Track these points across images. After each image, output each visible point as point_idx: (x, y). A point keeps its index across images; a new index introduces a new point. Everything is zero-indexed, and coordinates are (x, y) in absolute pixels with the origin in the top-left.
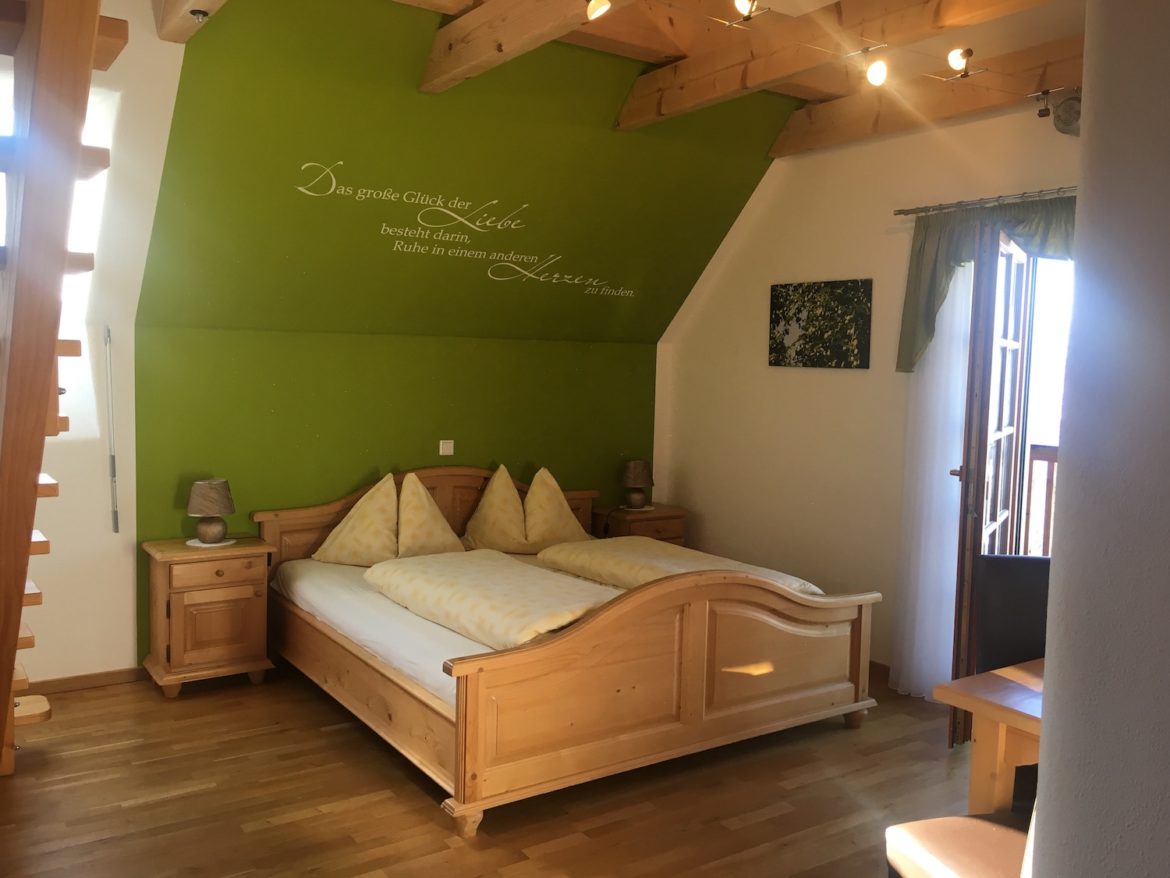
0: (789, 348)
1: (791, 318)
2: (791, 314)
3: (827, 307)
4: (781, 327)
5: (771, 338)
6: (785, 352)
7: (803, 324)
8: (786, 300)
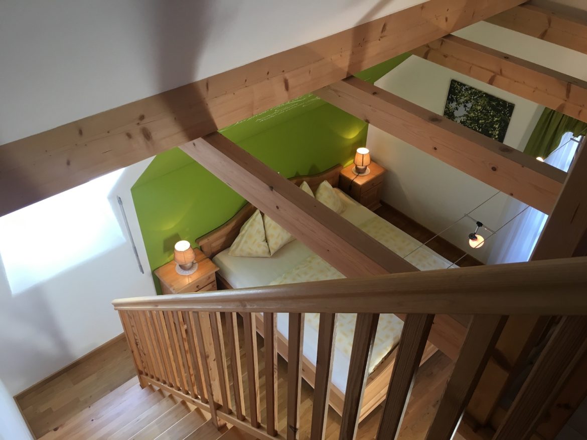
0: (457, 117)
1: (461, 104)
2: (462, 101)
3: (484, 108)
4: (454, 105)
5: (446, 107)
6: (454, 118)
7: (467, 109)
8: (460, 92)
